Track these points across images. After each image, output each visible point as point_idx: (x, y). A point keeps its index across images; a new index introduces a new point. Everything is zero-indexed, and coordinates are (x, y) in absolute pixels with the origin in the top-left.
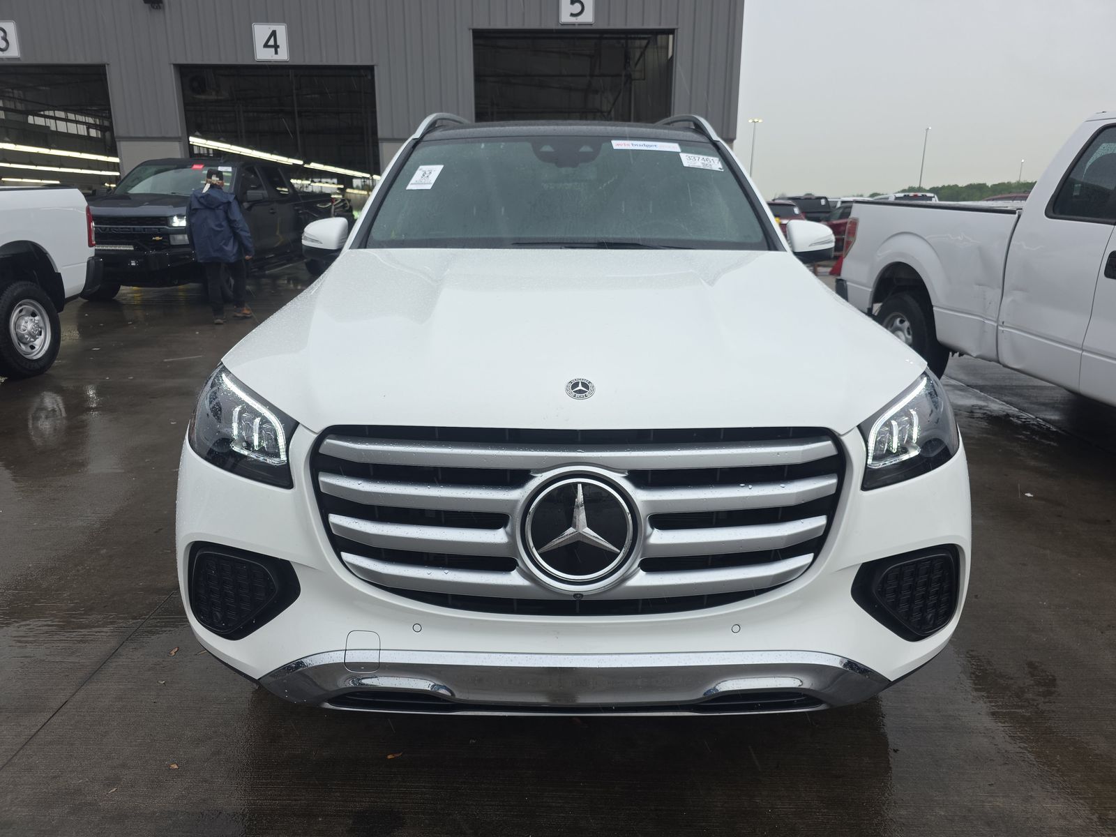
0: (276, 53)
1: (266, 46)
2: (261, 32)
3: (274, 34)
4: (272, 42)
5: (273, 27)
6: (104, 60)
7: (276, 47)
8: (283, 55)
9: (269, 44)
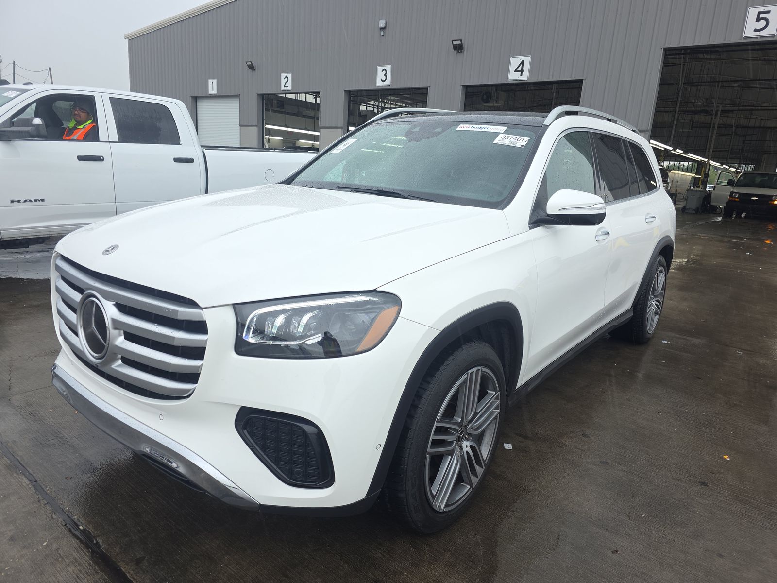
0: (521, 75)
1: (516, 71)
2: (515, 62)
3: (522, 63)
4: (520, 69)
5: (522, 59)
6: (428, 85)
7: (522, 71)
8: (525, 76)
9: (518, 69)
